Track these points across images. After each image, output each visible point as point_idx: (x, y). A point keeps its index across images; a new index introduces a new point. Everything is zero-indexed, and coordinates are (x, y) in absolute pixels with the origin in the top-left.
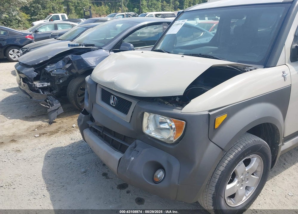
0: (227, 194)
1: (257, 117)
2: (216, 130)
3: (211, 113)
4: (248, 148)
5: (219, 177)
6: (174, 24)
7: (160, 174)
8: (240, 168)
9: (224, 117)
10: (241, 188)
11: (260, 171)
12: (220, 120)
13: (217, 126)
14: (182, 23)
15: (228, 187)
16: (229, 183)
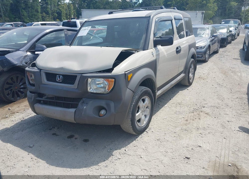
0: (137, 119)
1: (145, 75)
2: (129, 82)
3: (126, 73)
4: (143, 92)
5: (133, 108)
6: (82, 29)
7: (103, 112)
8: (141, 104)
9: (131, 75)
10: (143, 116)
11: (150, 106)
12: (130, 76)
13: (129, 80)
14: (88, 28)
15: (137, 115)
16: (137, 113)
